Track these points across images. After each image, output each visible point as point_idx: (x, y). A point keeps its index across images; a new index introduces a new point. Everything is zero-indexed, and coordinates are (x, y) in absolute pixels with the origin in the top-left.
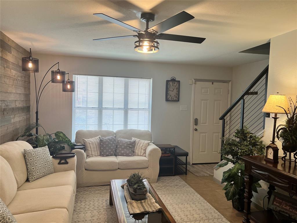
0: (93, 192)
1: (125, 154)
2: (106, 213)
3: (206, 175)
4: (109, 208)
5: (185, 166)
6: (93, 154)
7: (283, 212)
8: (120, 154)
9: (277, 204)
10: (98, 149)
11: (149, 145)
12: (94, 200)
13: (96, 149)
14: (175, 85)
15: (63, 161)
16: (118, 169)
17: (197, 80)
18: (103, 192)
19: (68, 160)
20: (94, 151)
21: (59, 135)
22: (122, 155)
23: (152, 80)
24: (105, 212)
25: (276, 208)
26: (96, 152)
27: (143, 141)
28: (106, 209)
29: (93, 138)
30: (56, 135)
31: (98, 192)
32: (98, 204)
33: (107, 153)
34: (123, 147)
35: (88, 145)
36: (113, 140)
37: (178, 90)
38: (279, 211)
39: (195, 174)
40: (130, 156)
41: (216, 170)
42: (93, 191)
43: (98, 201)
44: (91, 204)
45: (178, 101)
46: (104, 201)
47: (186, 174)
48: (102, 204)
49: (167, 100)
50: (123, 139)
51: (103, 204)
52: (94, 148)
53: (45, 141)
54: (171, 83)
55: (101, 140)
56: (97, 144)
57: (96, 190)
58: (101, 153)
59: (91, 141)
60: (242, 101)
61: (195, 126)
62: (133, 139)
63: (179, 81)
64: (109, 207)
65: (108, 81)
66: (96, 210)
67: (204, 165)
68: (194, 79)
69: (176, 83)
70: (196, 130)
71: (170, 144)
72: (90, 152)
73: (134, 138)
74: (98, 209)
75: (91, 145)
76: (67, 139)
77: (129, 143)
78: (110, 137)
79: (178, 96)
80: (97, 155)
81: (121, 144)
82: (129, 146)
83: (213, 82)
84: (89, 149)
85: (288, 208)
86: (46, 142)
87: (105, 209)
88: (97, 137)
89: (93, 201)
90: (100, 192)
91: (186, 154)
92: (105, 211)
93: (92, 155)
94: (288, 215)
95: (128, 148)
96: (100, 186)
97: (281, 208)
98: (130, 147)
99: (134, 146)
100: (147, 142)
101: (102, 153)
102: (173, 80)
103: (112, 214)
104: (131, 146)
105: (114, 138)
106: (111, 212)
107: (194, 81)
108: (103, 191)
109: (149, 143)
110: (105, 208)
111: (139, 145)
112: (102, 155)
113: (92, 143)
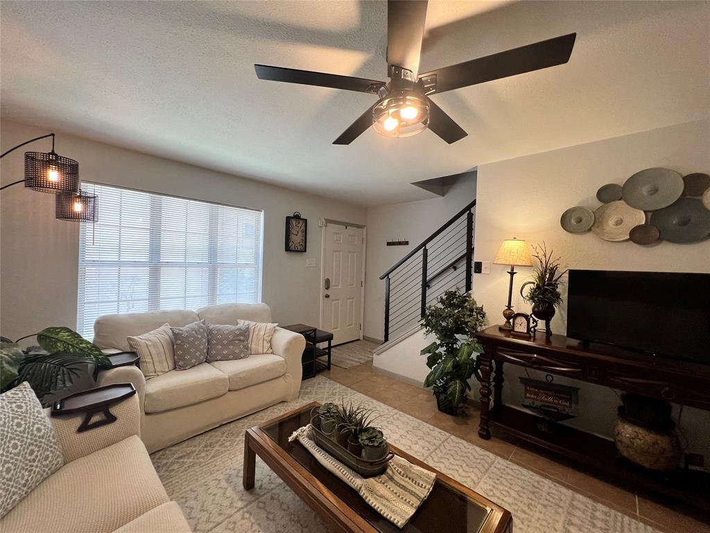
0: (175, 467)
1: (231, 357)
2: (253, 521)
3: (356, 364)
4: (250, 502)
5: (327, 356)
6: (158, 369)
7: (548, 407)
8: (219, 357)
9: (532, 396)
10: (168, 355)
11: (275, 330)
12: (192, 490)
13: (164, 357)
14: (300, 225)
15: (96, 418)
16: (229, 391)
17: (328, 221)
18: (203, 457)
19: (114, 411)
20: (161, 362)
21: (56, 337)
22: (226, 358)
23: (262, 214)
24: (249, 519)
25: (533, 403)
26: (165, 364)
27: (263, 325)
28: (246, 506)
29: (153, 332)
30: (41, 337)
31: (191, 460)
32: (213, 500)
33: (194, 361)
34: (225, 342)
35: (145, 351)
36: (202, 330)
37: (304, 234)
38: (541, 407)
39: (340, 365)
40: (242, 358)
41: (378, 355)
42: (173, 463)
43: (210, 491)
44: (192, 508)
45: (305, 251)
46: (224, 484)
47: (329, 368)
48: (224, 493)
49: (288, 249)
50: (222, 326)
51: (228, 495)
52: (159, 354)
53: (6, 365)
54: (294, 222)
55: (175, 334)
56: (165, 345)
57: (181, 458)
58: (175, 363)
59: (150, 341)
60: (421, 251)
61: (326, 290)
62: (242, 324)
63: (306, 220)
64: (248, 497)
65: (174, 207)
66: (219, 524)
67: (338, 347)
68: (325, 219)
69: (301, 222)
70: (327, 296)
71: (300, 325)
72: (150, 366)
73: (243, 321)
74: (222, 518)
75: (153, 351)
76: (84, 345)
77: (237, 332)
78: (193, 325)
79: (304, 245)
80: (167, 370)
81: (219, 337)
82: (238, 338)
83: (347, 225)
84: (149, 360)
85: (550, 399)
86: (10, 369)
87: (242, 508)
88: (162, 328)
89: (193, 495)
90: (196, 461)
91: (329, 338)
92: (247, 515)
93: (155, 372)
94: (556, 410)
95: (237, 342)
96: (186, 443)
97: (541, 401)
98: (240, 340)
99: (247, 337)
100: (271, 326)
101: (181, 363)
102: (297, 217)
103: (271, 517)
104: (242, 338)
105: (202, 325)
106: (263, 515)
107: (324, 222)
108: (203, 454)
109: (275, 327)
110: (240, 504)
111: (256, 333)
112: (177, 367)
113: (155, 345)
